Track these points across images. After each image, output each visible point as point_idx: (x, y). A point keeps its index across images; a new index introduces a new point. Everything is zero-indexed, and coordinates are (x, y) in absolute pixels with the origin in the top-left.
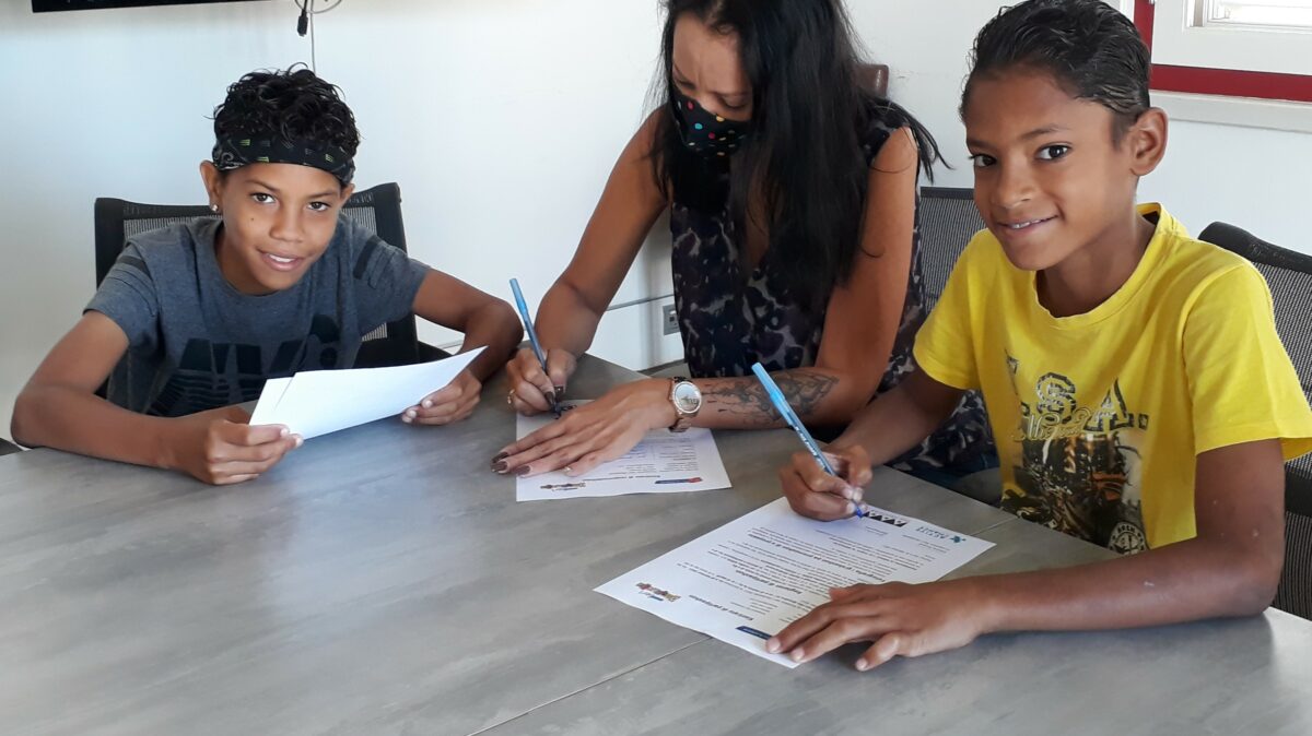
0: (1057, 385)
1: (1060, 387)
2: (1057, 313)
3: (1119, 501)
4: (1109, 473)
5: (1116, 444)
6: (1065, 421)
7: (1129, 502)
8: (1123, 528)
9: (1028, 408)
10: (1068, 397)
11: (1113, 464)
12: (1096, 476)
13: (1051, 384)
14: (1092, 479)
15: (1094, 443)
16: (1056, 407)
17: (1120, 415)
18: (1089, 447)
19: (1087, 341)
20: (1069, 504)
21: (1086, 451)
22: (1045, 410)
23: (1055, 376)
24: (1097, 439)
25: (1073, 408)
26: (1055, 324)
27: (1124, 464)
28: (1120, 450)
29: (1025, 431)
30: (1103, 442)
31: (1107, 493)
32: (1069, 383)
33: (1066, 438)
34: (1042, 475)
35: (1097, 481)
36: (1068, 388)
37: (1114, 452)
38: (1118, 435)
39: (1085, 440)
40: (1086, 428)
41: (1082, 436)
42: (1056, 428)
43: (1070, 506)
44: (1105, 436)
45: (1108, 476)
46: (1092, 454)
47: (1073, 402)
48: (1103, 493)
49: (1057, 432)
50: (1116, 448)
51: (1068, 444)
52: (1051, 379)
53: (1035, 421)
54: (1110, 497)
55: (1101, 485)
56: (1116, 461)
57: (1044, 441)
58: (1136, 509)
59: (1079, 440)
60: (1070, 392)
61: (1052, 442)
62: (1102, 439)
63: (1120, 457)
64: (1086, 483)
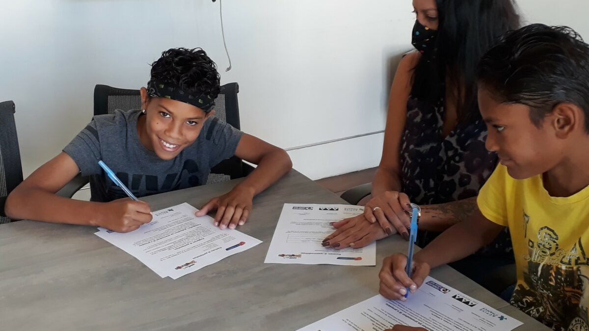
0: (549, 234)
1: (550, 235)
2: (552, 194)
3: (577, 305)
4: (573, 288)
5: (579, 273)
6: (552, 254)
7: (582, 307)
8: (578, 320)
9: (533, 243)
10: (554, 242)
11: (576, 284)
12: (566, 289)
13: (546, 233)
14: (564, 290)
15: (566, 271)
16: (548, 246)
17: (582, 258)
18: (563, 273)
19: (567, 212)
20: (550, 301)
21: (561, 274)
22: (542, 247)
23: (548, 229)
24: (567, 269)
25: (557, 248)
26: (551, 199)
27: (582, 285)
28: (581, 276)
29: (531, 256)
30: (571, 271)
31: (572, 299)
32: (555, 234)
33: (551, 265)
34: (537, 282)
35: (567, 291)
36: (555, 237)
37: (577, 277)
38: (580, 269)
39: (561, 269)
40: (562, 262)
41: (559, 266)
42: (547, 258)
43: (551, 302)
44: (572, 268)
45: (573, 290)
46: (565, 276)
47: (557, 245)
48: (569, 298)
49: (546, 260)
50: (579, 275)
51: (552, 269)
52: (546, 230)
53: (536, 252)
54: (574, 302)
55: (568, 294)
56: (578, 282)
57: (539, 264)
58: (585, 312)
59: (557, 267)
60: (555, 239)
61: (544, 265)
62: (571, 269)
63: (580, 281)
64: (561, 292)
